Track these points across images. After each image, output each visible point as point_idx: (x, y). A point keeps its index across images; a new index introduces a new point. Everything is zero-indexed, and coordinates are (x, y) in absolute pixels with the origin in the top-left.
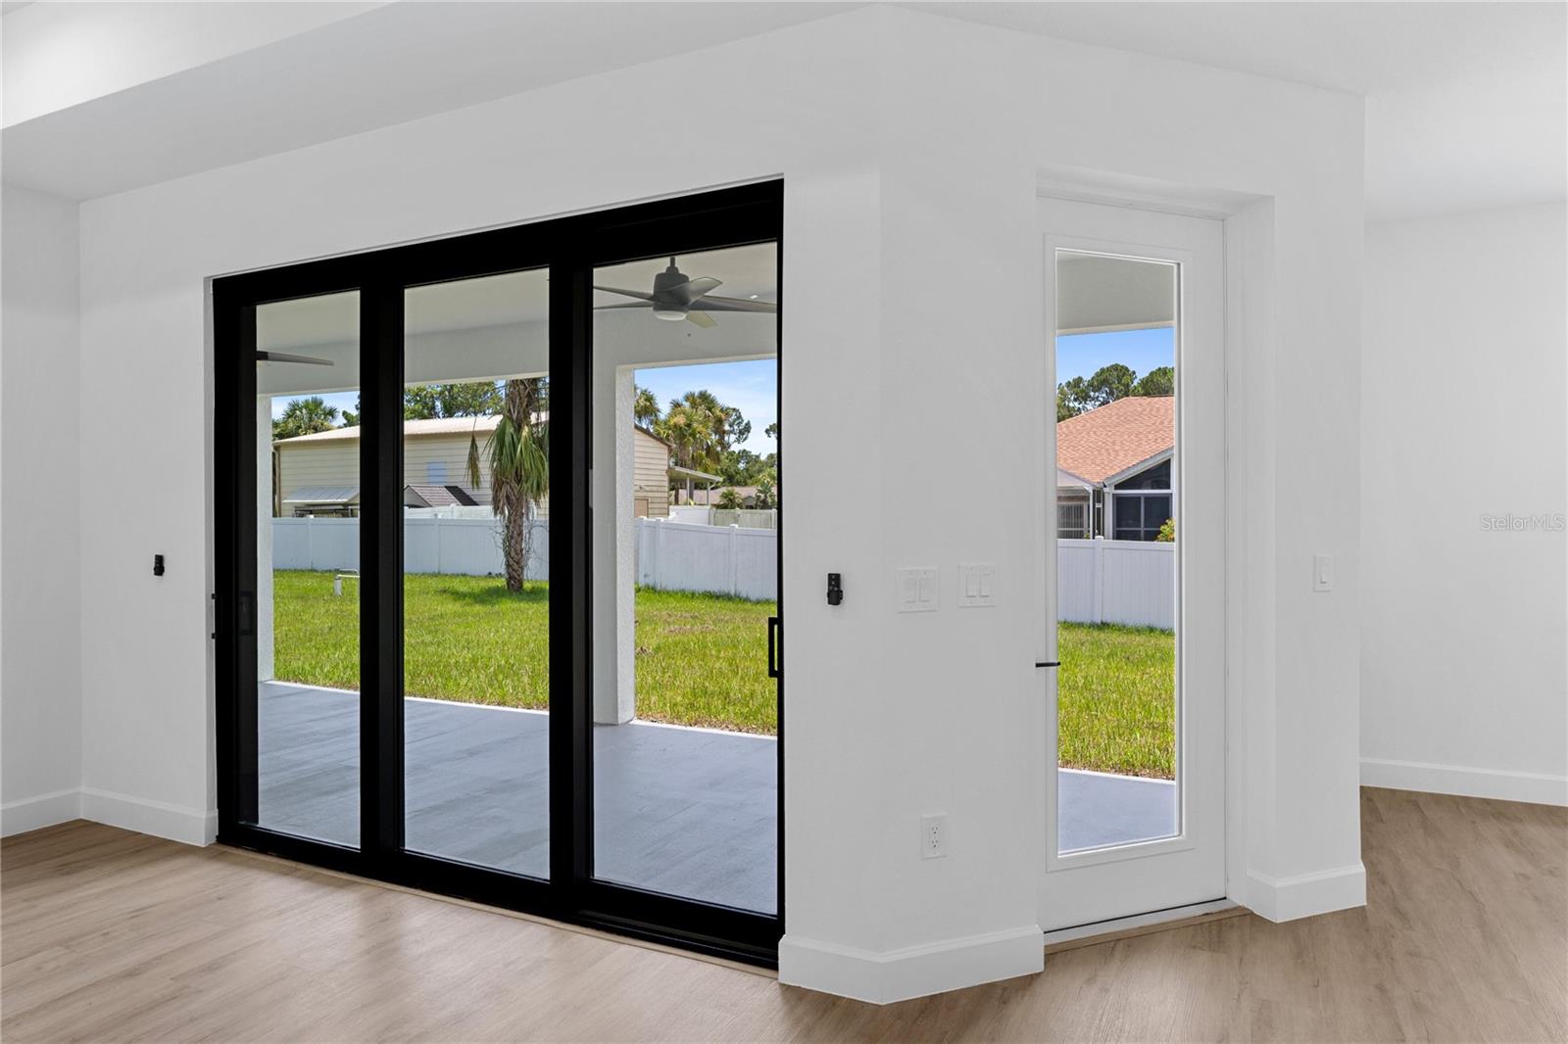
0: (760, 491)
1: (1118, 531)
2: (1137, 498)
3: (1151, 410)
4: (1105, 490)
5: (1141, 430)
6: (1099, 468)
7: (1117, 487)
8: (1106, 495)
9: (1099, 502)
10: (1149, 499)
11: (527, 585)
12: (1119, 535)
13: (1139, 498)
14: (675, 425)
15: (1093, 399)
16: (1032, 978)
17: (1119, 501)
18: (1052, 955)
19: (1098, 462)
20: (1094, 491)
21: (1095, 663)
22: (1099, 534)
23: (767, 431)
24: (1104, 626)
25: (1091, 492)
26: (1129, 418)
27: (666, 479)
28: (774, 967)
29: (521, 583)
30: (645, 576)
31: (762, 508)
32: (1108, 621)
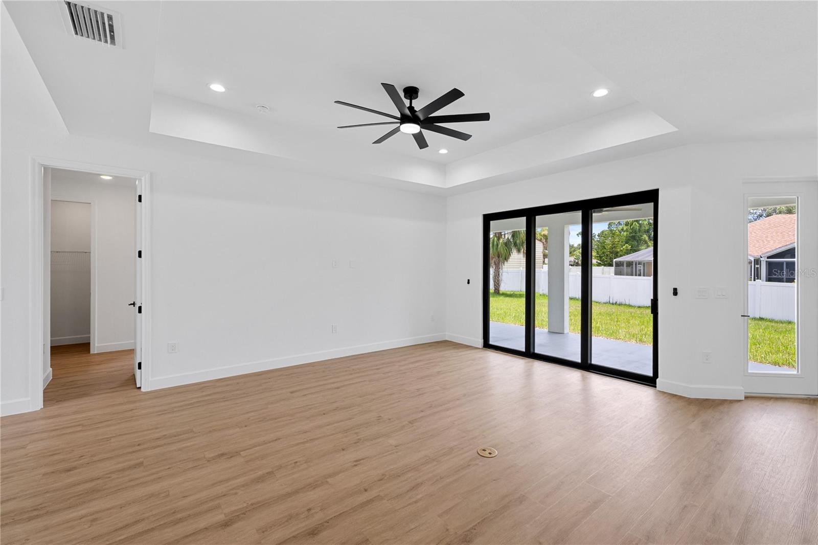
0: (575, 259)
1: (769, 278)
2: (782, 263)
3: (791, 221)
4: (761, 259)
5: (784, 230)
6: (757, 249)
7: (768, 258)
8: (762, 262)
9: (758, 264)
10: (788, 263)
11: (500, 292)
12: (769, 279)
13: (783, 263)
14: (544, 235)
15: (753, 213)
16: (740, 401)
17: (769, 265)
18: (746, 398)
19: (757, 246)
20: (755, 260)
21: (758, 330)
22: (758, 279)
23: (577, 235)
24: (761, 319)
25: (753, 260)
26: (776, 225)
27: (542, 255)
28: (655, 387)
29: (499, 291)
30: (543, 290)
31: (576, 266)
32: (763, 317)
